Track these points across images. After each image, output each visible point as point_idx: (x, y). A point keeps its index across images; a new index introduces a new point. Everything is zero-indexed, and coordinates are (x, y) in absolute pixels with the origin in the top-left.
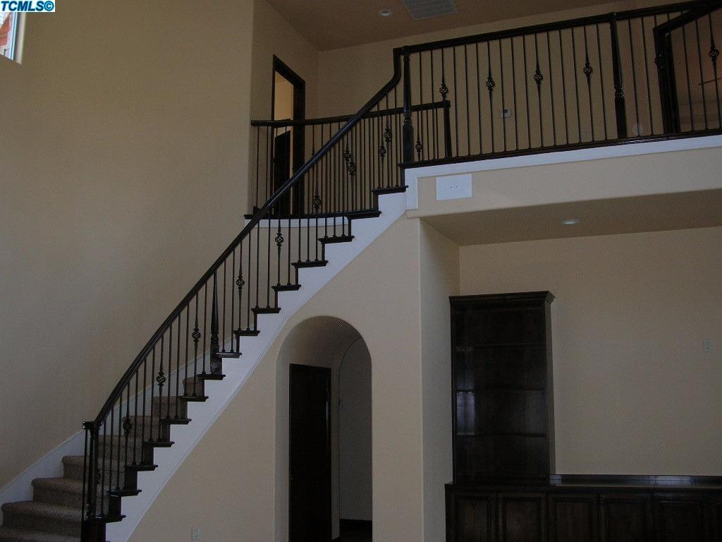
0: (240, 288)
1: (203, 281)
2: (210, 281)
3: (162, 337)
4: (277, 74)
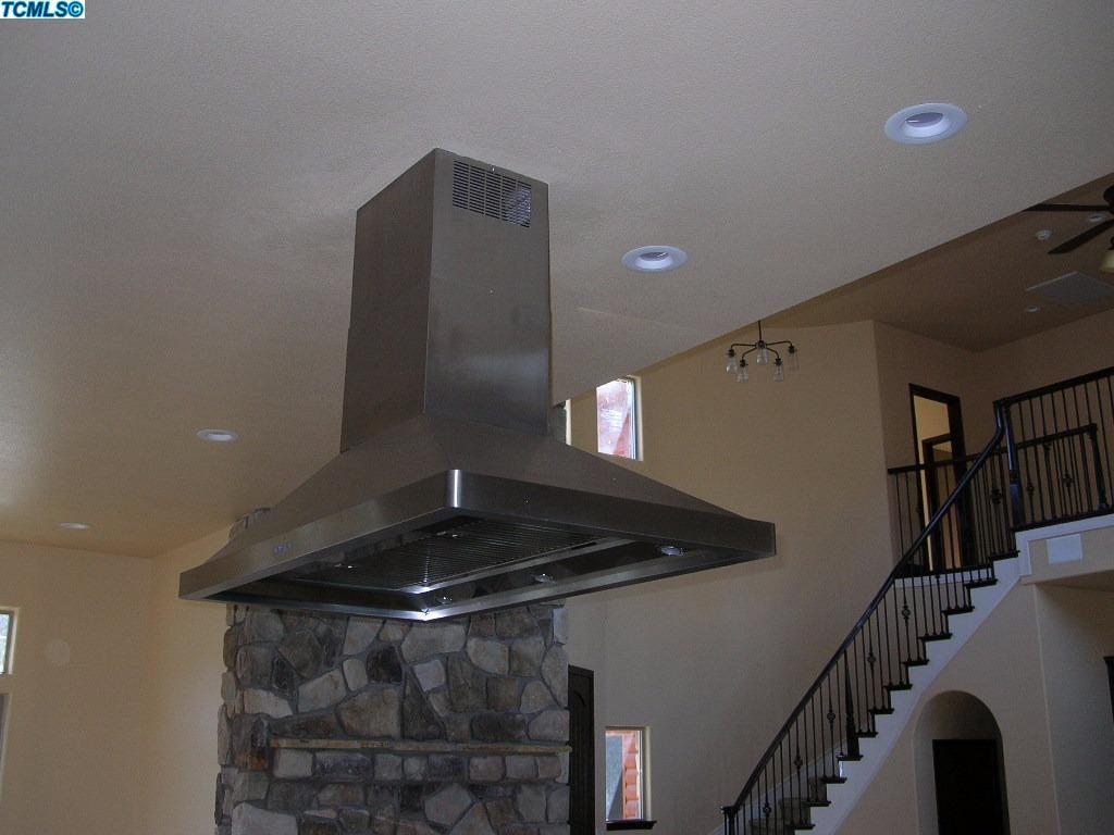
0: (872, 666)
1: (834, 660)
2: (841, 660)
3: (773, 755)
4: (917, 399)
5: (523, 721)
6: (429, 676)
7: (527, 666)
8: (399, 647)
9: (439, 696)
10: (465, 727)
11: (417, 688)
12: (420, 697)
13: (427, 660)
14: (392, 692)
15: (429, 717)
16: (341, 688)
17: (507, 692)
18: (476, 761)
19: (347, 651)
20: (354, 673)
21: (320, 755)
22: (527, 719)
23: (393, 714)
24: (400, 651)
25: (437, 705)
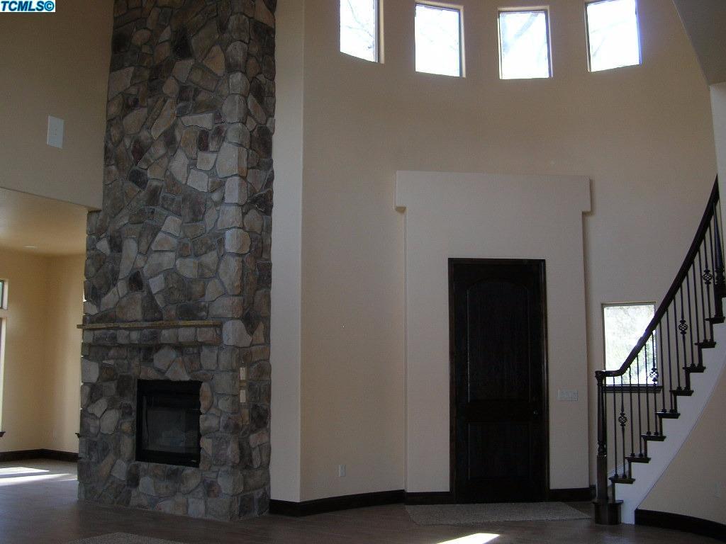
5: (205, 306)
6: (156, 284)
7: (207, 271)
8: (142, 270)
9: (160, 295)
10: (173, 312)
11: (150, 292)
12: (151, 296)
13: (156, 275)
14: (139, 296)
15: (155, 308)
16: (117, 296)
17: (197, 288)
18: (164, 332)
19: (120, 277)
20: (121, 287)
21: (96, 332)
22: (207, 305)
23: (139, 308)
24: (143, 274)
25: (159, 301)
